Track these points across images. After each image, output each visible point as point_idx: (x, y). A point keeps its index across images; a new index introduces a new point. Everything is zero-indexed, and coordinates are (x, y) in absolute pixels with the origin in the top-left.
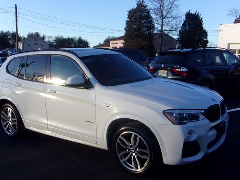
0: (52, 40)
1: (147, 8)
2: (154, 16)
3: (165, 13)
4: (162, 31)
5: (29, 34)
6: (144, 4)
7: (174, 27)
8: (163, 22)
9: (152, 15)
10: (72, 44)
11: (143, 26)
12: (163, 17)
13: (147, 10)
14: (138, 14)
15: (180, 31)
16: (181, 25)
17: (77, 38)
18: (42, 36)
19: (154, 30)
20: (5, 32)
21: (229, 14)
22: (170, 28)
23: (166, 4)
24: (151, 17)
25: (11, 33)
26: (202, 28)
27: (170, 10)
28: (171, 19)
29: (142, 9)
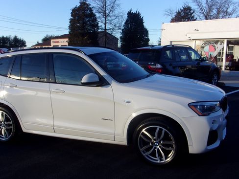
1: (90, 7)
2: (97, 15)
3: (107, 12)
4: (106, 29)
6: (87, 2)
7: (117, 26)
8: (106, 21)
9: (96, 14)
10: (7, 43)
11: (87, 24)
12: (106, 15)
13: (91, 8)
14: (81, 13)
15: (122, 30)
16: (123, 23)
17: (12, 37)
19: (98, 28)
21: (165, 14)
22: (113, 27)
23: (108, 3)
24: (95, 15)
26: (143, 26)
27: (112, 9)
28: (114, 17)
29: (86, 8)
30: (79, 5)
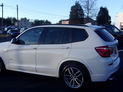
0: (33, 21)
1: (80, 5)
2: (84, 9)
3: (89, 7)
4: (88, 16)
5: (22, 18)
6: (79, 3)
7: (94, 14)
8: (88, 12)
9: (83, 9)
10: (43, 23)
11: (78, 14)
12: (88, 10)
14: (76, 9)
15: (97, 17)
16: (98, 13)
17: (45, 20)
18: (28, 19)
19: (84, 16)
20: (9, 17)
21: (122, 8)
22: (92, 15)
23: (90, 3)
25: (13, 18)
26: (108, 15)
27: (91, 7)
28: (93, 10)
29: (78, 6)
30: (75, 4)
